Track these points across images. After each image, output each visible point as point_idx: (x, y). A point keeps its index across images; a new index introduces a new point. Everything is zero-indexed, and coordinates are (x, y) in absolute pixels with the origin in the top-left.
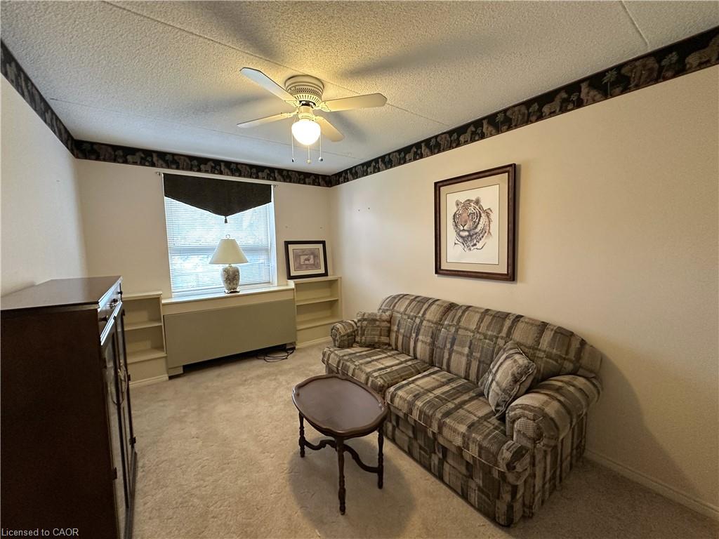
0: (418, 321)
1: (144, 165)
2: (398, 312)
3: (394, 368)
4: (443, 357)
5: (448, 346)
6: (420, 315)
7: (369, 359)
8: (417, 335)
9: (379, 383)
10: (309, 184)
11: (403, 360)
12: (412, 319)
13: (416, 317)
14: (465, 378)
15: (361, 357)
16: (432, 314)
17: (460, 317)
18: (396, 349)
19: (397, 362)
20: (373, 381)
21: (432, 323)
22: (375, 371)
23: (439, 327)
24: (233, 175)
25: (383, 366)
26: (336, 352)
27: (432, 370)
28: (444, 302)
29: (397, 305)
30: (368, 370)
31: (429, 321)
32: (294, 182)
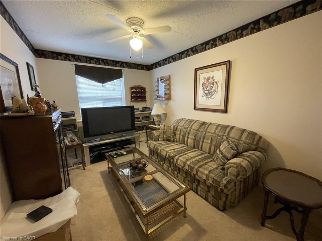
0: (189, 129)
1: (66, 60)
2: (180, 126)
3: (178, 149)
4: (199, 145)
5: (202, 140)
6: (190, 127)
7: (167, 146)
8: (188, 136)
9: (172, 155)
10: (139, 69)
11: (182, 146)
12: (186, 129)
13: (188, 128)
14: (209, 153)
15: (164, 145)
16: (195, 127)
17: (207, 127)
18: (179, 142)
19: (180, 147)
20: (169, 155)
21: (195, 130)
22: (170, 150)
23: (198, 132)
24: (105, 65)
25: (173, 149)
26: (153, 143)
27: (194, 150)
28: (201, 121)
29: (180, 123)
30: (167, 150)
31: (193, 129)
32: (132, 68)
